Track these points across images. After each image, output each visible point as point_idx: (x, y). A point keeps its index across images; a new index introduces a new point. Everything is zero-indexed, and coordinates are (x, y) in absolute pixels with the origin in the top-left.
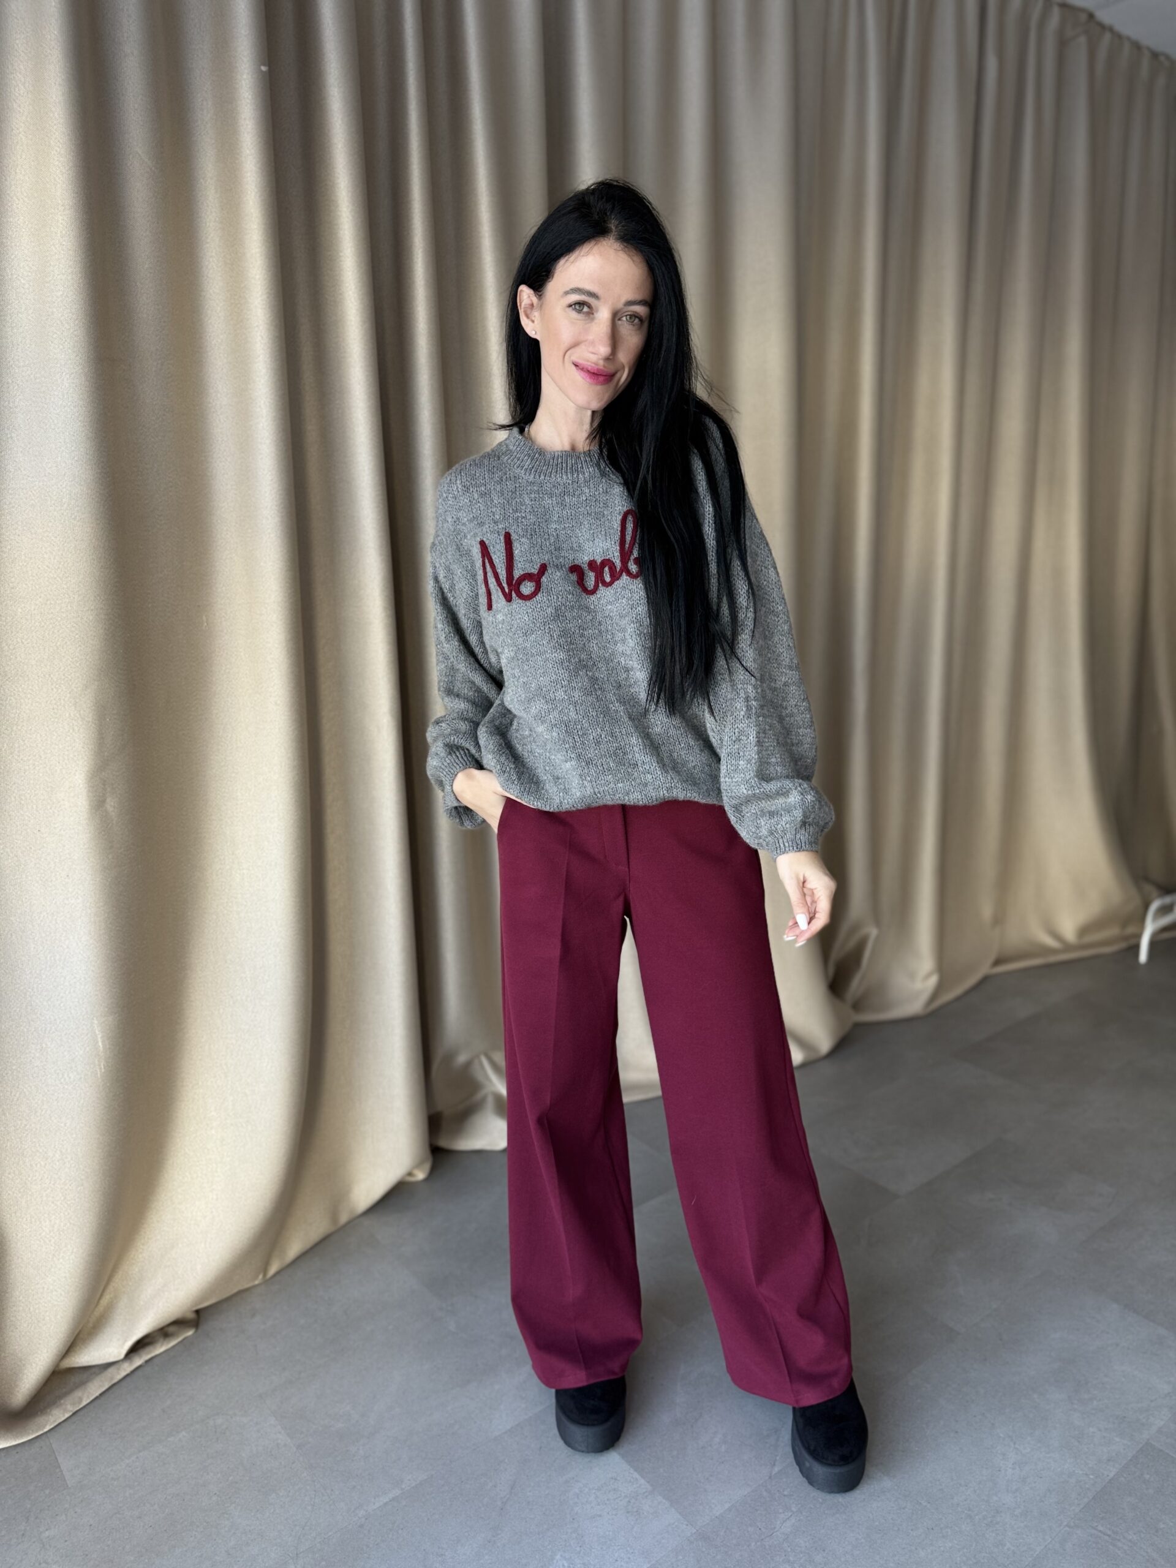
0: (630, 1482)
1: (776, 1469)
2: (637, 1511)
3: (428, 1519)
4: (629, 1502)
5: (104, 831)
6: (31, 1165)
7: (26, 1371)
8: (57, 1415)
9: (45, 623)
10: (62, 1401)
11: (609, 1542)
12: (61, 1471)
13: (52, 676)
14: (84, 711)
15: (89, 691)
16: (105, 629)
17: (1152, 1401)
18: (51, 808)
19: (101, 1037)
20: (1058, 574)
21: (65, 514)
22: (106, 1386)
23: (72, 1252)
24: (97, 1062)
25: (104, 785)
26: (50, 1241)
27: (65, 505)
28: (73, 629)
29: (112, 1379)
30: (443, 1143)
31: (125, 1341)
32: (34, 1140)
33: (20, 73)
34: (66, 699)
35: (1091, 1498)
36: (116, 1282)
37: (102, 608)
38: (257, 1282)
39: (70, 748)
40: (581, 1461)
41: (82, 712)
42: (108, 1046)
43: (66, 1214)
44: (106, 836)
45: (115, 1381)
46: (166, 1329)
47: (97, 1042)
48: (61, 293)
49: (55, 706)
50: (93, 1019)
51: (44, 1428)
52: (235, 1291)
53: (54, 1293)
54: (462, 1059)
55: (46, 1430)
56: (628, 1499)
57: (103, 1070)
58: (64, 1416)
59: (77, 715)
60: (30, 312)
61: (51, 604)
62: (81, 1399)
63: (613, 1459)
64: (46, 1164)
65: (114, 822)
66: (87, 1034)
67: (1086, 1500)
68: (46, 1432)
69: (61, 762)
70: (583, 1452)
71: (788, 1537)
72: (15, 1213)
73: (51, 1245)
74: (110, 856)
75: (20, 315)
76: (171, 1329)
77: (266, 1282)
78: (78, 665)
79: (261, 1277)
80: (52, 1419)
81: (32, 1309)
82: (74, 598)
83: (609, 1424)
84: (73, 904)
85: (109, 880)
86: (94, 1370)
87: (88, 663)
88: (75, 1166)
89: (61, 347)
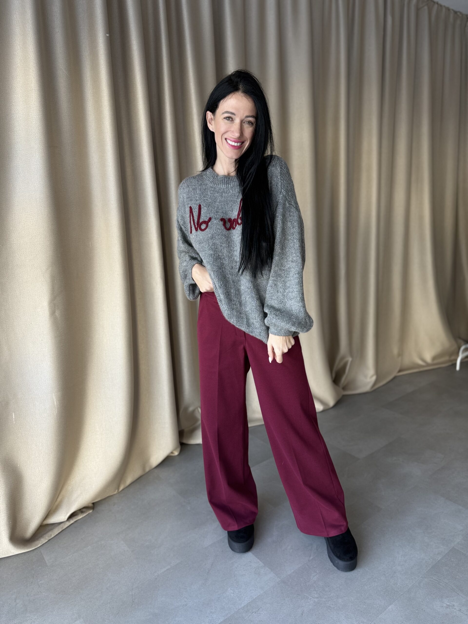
0: (256, 563)
1: (311, 558)
2: (259, 573)
3: (181, 576)
4: (256, 570)
5: (55, 323)
6: (31, 448)
7: (31, 525)
8: (43, 541)
9: (32, 246)
10: (44, 536)
11: (248, 584)
12: (45, 561)
13: (34, 265)
14: (47, 278)
15: (48, 271)
16: (54, 247)
17: (455, 533)
18: (35, 315)
19: (56, 400)
20: (421, 218)
21: (38, 205)
22: (60, 530)
23: (47, 480)
24: (54, 409)
25: (55, 306)
26: (39, 476)
27: (38, 202)
28: (42, 248)
29: (62, 528)
30: (185, 441)
31: (67, 514)
32: (32, 439)
33: (18, 41)
34: (40, 274)
35: (431, 567)
36: (63, 493)
37: (52, 240)
38: (115, 493)
39: (42, 292)
40: (238, 555)
41: (46, 279)
42: (58, 404)
43: (44, 466)
44: (56, 325)
45: (64, 528)
46: (82, 510)
47: (54, 402)
48: (35, 122)
49: (36, 277)
50: (52, 393)
51: (38, 545)
52: (108, 496)
53: (41, 496)
54: (191, 409)
55: (39, 546)
56: (255, 569)
57: (57, 413)
58: (45, 541)
59: (44, 280)
60: (23, 130)
61: (33, 239)
62: (51, 535)
63: (250, 555)
64: (36, 448)
65: (59, 320)
66: (51, 399)
67: (429, 568)
68: (39, 547)
69: (39, 298)
70: (238, 552)
71: (315, 582)
72: (26, 466)
73: (39, 478)
74: (58, 332)
75: (19, 131)
76: (84, 510)
77: (119, 493)
78: (44, 261)
79: (117, 491)
80: (41, 542)
81: (32, 501)
82: (42, 236)
83: (247, 542)
84: (44, 351)
85: (57, 341)
86: (56, 525)
87: (48, 260)
88: (47, 448)
89: (35, 143)
